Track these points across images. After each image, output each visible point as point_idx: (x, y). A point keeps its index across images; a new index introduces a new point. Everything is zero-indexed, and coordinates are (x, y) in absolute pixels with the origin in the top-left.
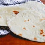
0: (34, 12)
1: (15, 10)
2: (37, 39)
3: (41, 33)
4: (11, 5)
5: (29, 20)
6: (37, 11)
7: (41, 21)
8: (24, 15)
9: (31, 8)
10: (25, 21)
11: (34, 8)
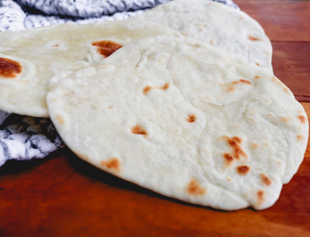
0: (197, 46)
1: (107, 39)
2: (202, 192)
3: (228, 158)
4: (93, 16)
5: (166, 87)
6: (211, 43)
7: (231, 89)
8: (145, 59)
9: (181, 29)
10: (147, 90)
11: (200, 30)
